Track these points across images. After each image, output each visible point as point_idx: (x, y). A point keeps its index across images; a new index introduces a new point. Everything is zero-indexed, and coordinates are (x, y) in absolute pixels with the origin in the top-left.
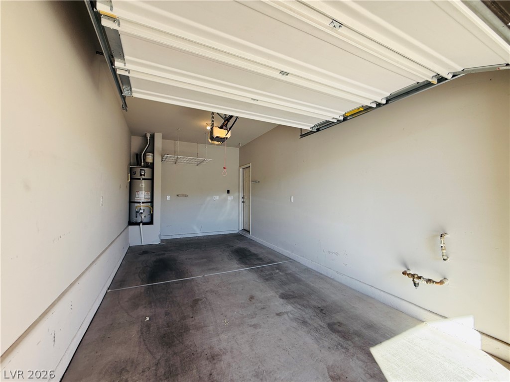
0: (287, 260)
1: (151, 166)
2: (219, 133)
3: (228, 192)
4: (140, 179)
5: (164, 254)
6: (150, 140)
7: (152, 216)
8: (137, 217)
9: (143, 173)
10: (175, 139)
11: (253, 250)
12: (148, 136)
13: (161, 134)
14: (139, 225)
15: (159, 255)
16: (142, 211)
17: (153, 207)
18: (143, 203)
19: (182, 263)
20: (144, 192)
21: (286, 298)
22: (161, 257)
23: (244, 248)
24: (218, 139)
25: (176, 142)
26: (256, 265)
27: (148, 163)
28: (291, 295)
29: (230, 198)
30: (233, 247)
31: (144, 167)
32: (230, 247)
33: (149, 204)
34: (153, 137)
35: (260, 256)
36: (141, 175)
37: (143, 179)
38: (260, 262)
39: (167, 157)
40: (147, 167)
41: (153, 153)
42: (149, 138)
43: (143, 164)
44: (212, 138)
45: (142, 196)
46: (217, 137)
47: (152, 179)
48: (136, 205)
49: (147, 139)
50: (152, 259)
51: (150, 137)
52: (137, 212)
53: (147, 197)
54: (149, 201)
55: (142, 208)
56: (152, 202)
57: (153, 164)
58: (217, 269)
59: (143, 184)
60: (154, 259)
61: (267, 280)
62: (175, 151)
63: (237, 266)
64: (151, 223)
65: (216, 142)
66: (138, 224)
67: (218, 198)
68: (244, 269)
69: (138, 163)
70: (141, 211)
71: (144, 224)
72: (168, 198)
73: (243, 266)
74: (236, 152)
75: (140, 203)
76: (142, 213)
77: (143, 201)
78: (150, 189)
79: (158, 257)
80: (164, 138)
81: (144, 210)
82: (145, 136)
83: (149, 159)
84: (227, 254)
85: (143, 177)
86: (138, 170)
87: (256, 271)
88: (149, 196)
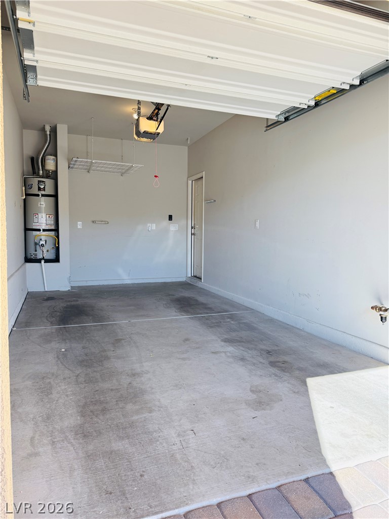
0: (247, 310)
1: (54, 176)
2: (147, 126)
3: (170, 218)
4: (38, 195)
5: (77, 301)
6: (50, 135)
7: (57, 249)
8: (36, 251)
9: (42, 187)
10: (88, 133)
11: (201, 299)
12: (48, 129)
13: (67, 126)
14: (41, 262)
15: (69, 301)
16: (44, 243)
17: (58, 237)
18: (44, 230)
19: (101, 310)
20: (44, 215)
21: (230, 342)
22: (73, 303)
23: (189, 298)
24: (147, 134)
25: (89, 137)
26: (201, 314)
27: (49, 171)
28: (237, 340)
29: (173, 227)
30: (174, 295)
31: (43, 177)
32: (169, 295)
33: (52, 233)
34: (54, 130)
35: (210, 306)
36: (39, 189)
37: (43, 195)
38: (208, 312)
39: (76, 161)
40: (48, 177)
41: (56, 156)
42: (48, 133)
43: (41, 172)
44: (138, 133)
45: (43, 220)
46: (145, 132)
47: (56, 196)
48: (35, 233)
49: (46, 135)
50: (61, 305)
51: (50, 132)
52: (36, 244)
53: (49, 222)
54: (53, 227)
55: (43, 238)
56: (57, 230)
57: (56, 172)
58: (148, 316)
59: (43, 203)
60: (64, 305)
61: (211, 327)
62: (87, 152)
63: (175, 314)
64: (57, 260)
65: (144, 140)
66: (39, 261)
67: (154, 227)
68: (184, 317)
69: (35, 172)
70: (41, 243)
71: (47, 261)
72: (80, 225)
73: (184, 314)
74: (183, 152)
75: (39, 230)
76: (43, 246)
77: (44, 228)
78: (52, 211)
79: (69, 304)
80: (70, 131)
81: (46, 241)
82: (43, 130)
83: (50, 165)
84: (164, 302)
85: (43, 193)
86: (35, 181)
87: (200, 319)
88: (51, 221)
